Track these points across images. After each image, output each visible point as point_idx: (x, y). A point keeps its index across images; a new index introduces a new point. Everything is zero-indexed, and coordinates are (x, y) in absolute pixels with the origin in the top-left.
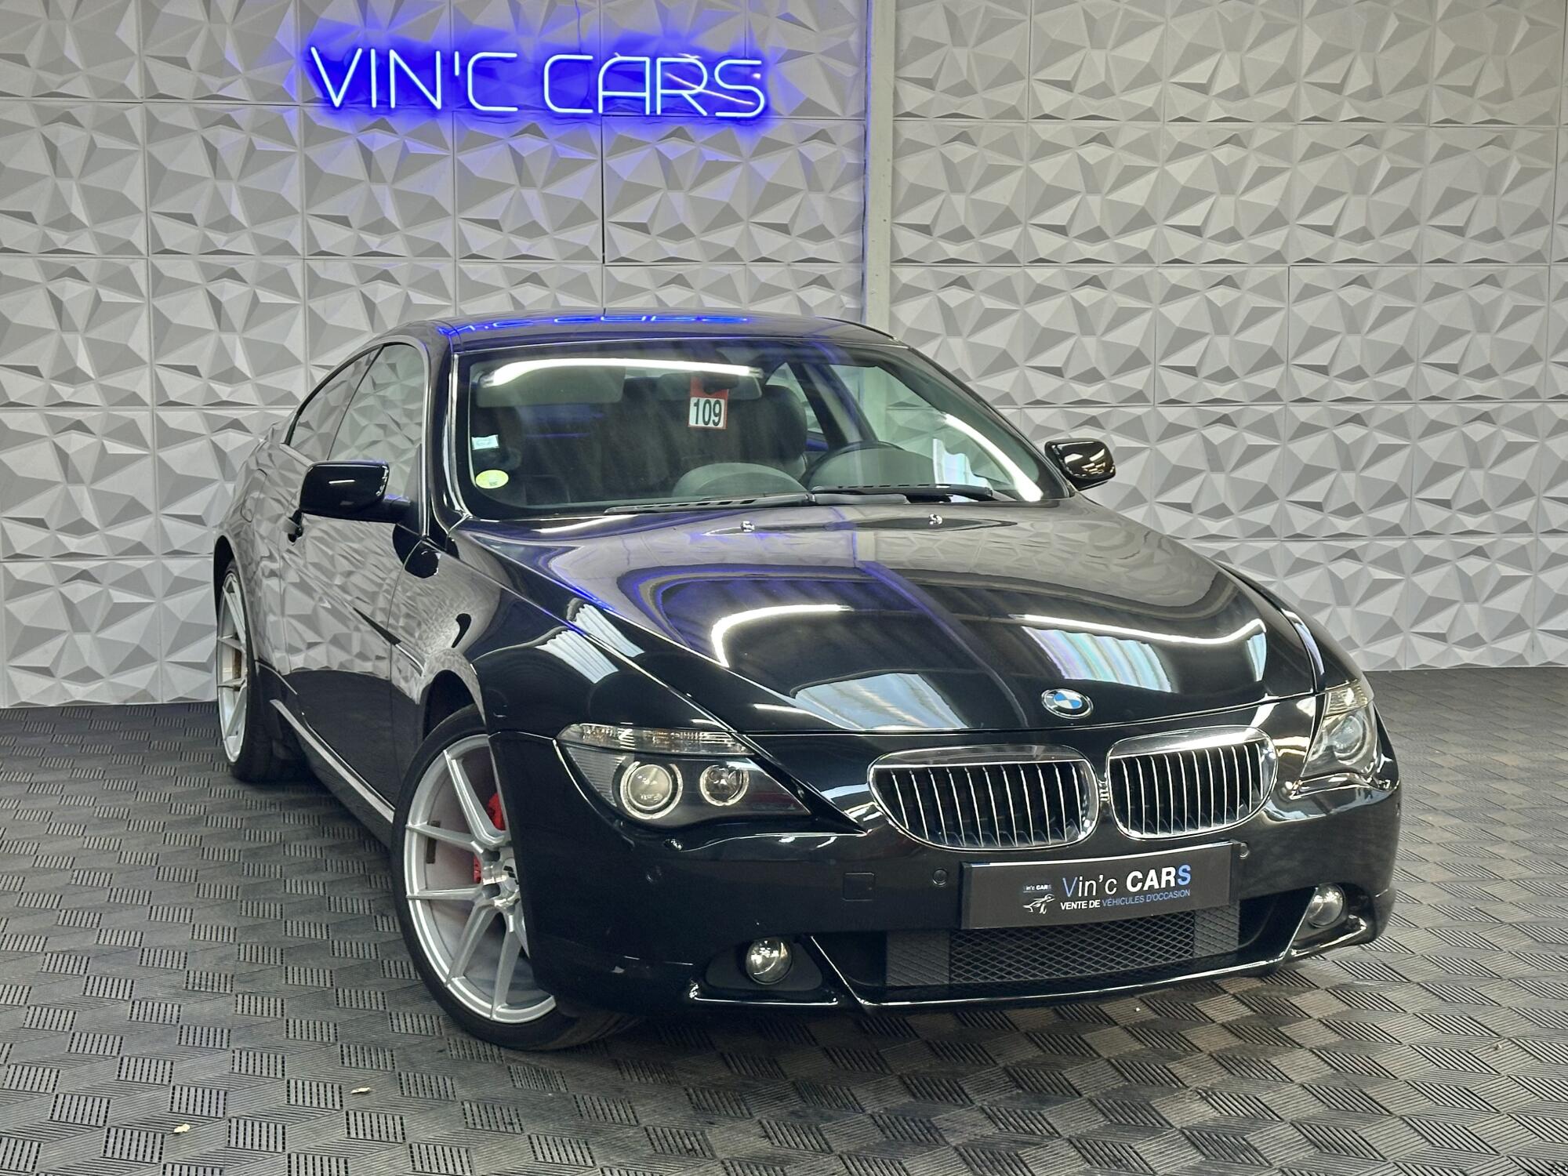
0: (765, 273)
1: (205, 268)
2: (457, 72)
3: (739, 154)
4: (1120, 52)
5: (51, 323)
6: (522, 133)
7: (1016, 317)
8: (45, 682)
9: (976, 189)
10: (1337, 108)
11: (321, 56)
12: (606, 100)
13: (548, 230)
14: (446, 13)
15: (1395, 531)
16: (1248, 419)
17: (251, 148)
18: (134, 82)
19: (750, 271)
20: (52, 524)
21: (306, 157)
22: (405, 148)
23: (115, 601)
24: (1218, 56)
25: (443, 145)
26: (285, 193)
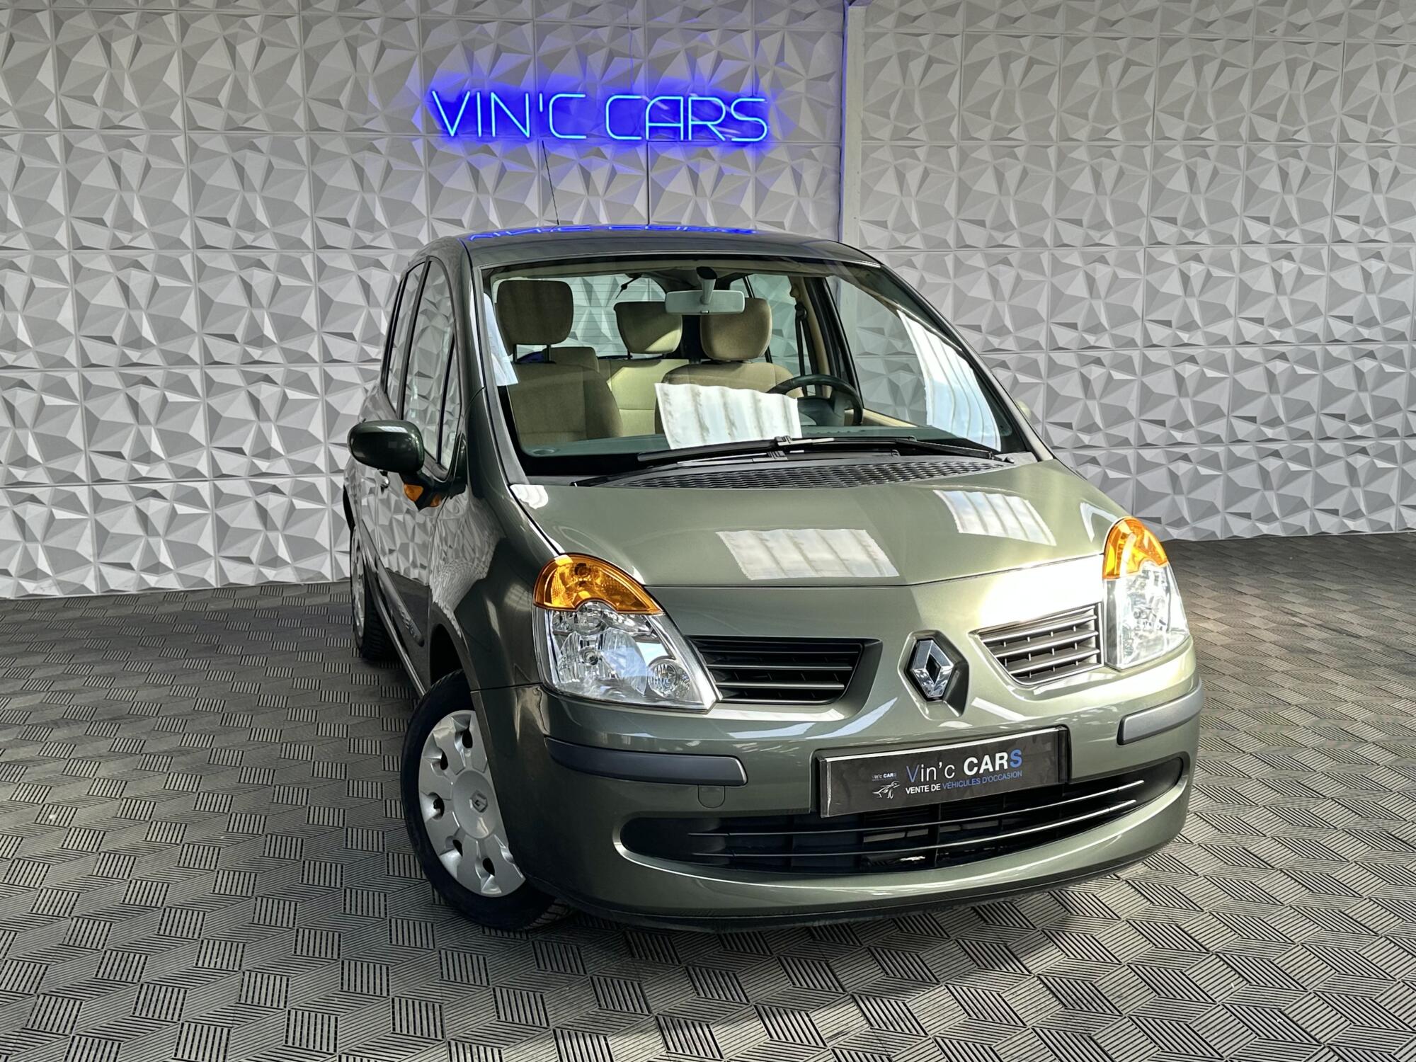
1: (356, 259)
2: (541, 109)
3: (748, 169)
5: (243, 302)
6: (589, 154)
8: (246, 568)
11: (439, 97)
12: (651, 128)
14: (532, 63)
15: (1217, 440)
17: (389, 169)
18: (300, 119)
20: (249, 451)
21: (430, 174)
22: (503, 167)
25: (531, 165)
26: (415, 202)
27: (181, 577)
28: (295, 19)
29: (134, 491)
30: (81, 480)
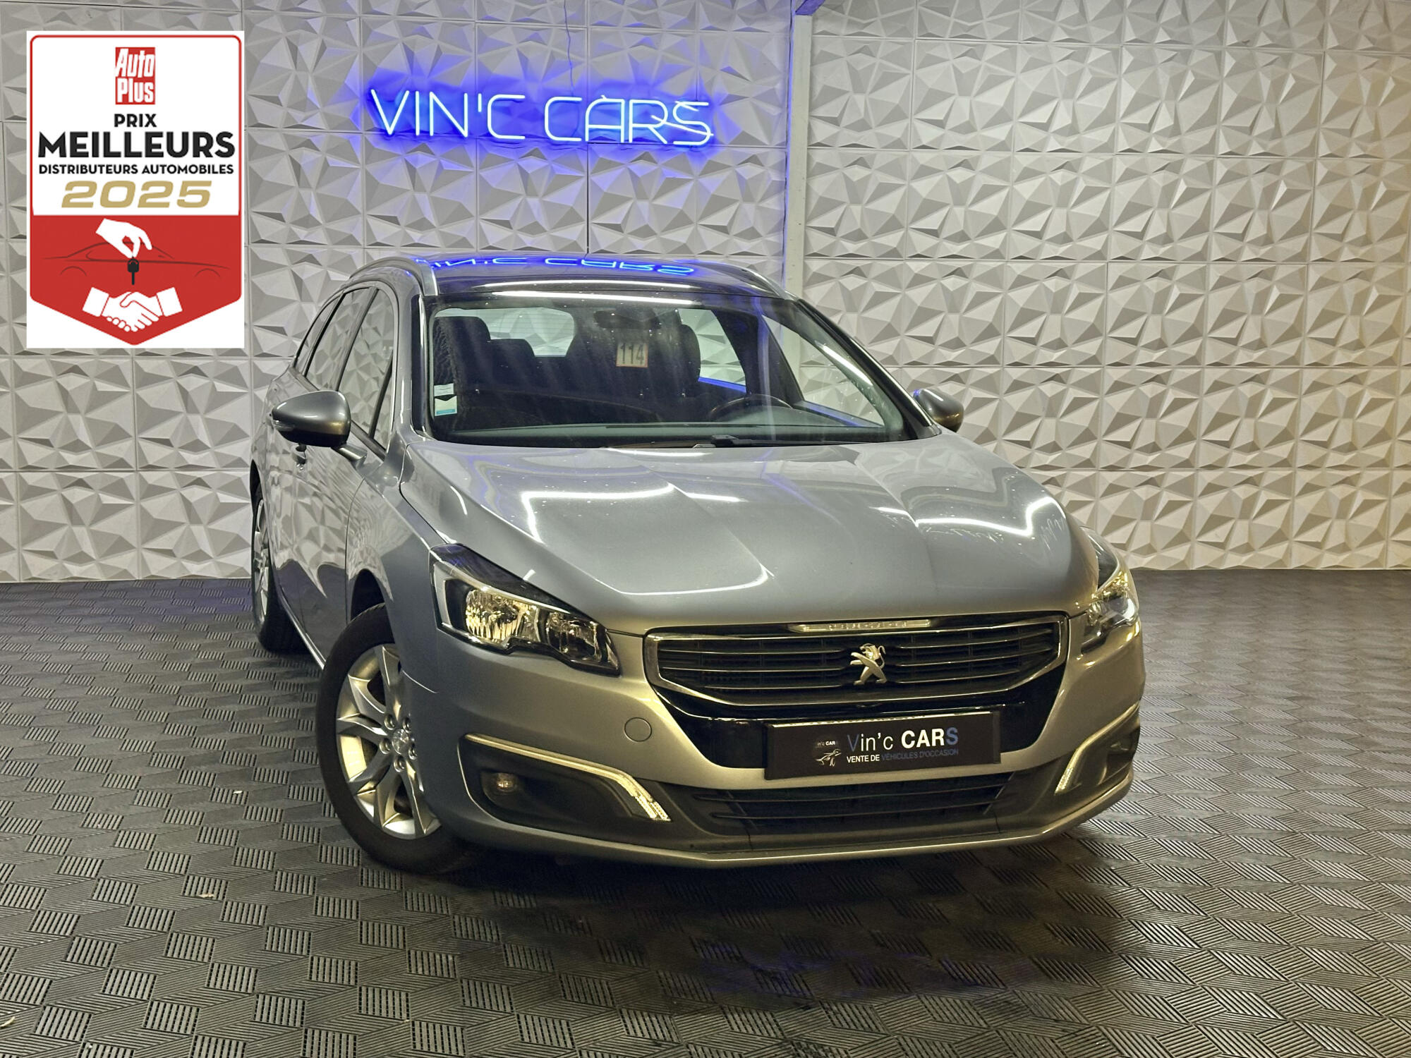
1: (290, 254)
3: (692, 174)
4: (980, 99)
6: (528, 155)
7: (898, 299)
8: (169, 561)
9: (869, 201)
10: (1146, 143)
11: (378, 95)
12: (591, 131)
13: (546, 228)
14: (473, 63)
15: (1186, 464)
16: (1074, 378)
17: (326, 165)
20: (176, 443)
21: (367, 173)
22: (440, 167)
23: (222, 501)
24: (1055, 103)
25: (469, 163)
26: (351, 199)
27: (104, 568)
28: (238, 16)
29: (61, 479)
30: (10, 467)
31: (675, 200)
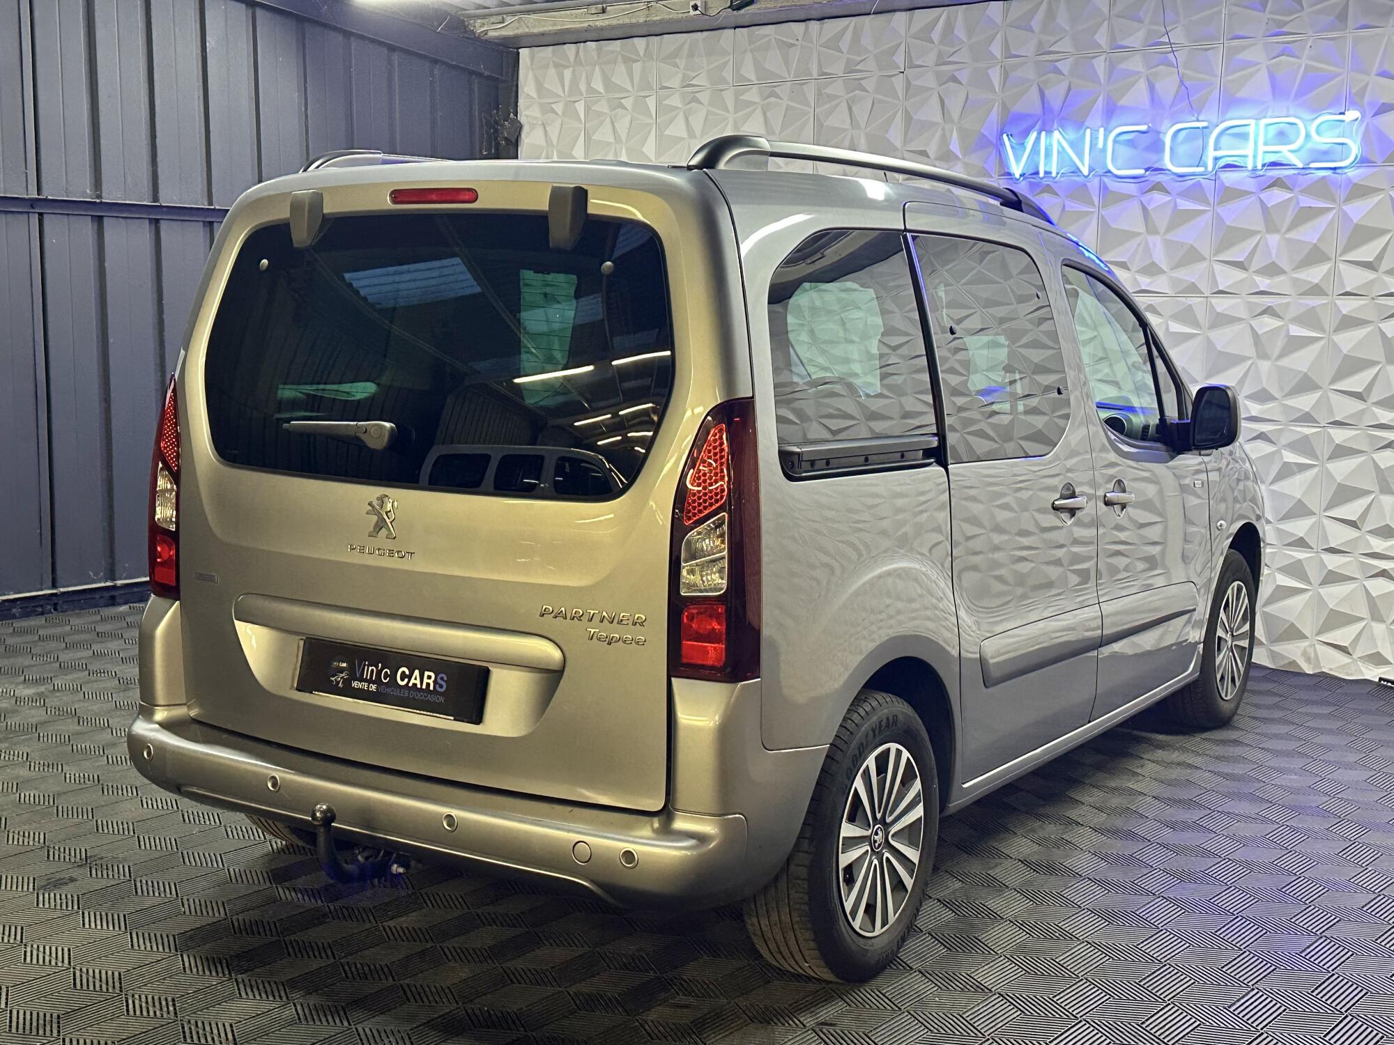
0: (1348, 306)
3: (1334, 200)
6: (1150, 190)
13: (1165, 270)
14: (1101, 97)
19: (1335, 304)
22: (1064, 206)
25: (1092, 204)
31: (1310, 233)
